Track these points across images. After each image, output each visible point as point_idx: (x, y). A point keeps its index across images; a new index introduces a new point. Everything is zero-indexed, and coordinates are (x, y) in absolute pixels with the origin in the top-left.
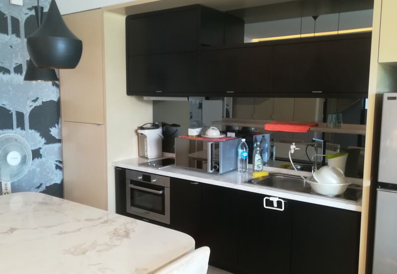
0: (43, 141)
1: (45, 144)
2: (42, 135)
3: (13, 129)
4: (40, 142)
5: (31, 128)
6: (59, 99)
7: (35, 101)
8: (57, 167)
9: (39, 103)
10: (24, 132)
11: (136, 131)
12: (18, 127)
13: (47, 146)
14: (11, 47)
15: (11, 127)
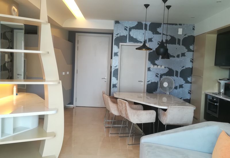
0: (184, 82)
1: (185, 83)
2: (184, 80)
3: (174, 76)
4: (183, 82)
5: (180, 77)
6: (192, 67)
7: (183, 67)
8: (189, 93)
9: (184, 68)
10: (177, 78)
11: (217, 81)
12: (175, 76)
13: (186, 84)
14: (177, 49)
15: (173, 76)
